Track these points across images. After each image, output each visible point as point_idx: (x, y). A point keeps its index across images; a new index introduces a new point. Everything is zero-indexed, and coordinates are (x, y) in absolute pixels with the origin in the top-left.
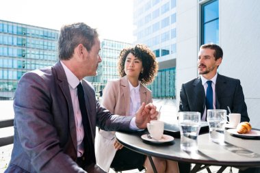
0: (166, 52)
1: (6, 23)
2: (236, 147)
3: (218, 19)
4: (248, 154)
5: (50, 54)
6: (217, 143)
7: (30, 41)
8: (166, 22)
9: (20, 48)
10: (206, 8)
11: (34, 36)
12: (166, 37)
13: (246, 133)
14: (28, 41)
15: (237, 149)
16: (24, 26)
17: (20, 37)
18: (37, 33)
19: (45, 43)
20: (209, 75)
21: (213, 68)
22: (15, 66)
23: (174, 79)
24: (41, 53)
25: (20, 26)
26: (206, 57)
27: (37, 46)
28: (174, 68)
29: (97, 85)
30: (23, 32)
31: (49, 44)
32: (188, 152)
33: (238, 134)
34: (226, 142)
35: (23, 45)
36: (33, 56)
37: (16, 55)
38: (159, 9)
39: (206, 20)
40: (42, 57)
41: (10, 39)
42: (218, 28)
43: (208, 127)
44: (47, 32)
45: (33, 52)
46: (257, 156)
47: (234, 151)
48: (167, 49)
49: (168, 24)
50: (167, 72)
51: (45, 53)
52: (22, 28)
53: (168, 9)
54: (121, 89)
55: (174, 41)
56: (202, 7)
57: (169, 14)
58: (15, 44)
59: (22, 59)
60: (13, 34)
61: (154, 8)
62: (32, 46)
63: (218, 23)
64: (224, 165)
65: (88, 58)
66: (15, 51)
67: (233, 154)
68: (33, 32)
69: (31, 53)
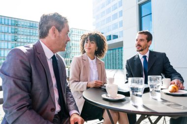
0: (116, 37)
1: (4, 18)
2: (169, 102)
3: (151, 14)
4: (179, 107)
5: (34, 38)
6: (156, 100)
7: (20, 30)
8: (115, 17)
9: (13, 35)
10: (143, 7)
11: (23, 26)
12: (115, 27)
13: (175, 92)
14: (19, 30)
15: (170, 103)
16: (16, 20)
17: (13, 27)
18: (26, 24)
19: (31, 31)
20: (143, 51)
21: (146, 47)
22: (10, 47)
23: (122, 55)
24: (28, 38)
25: (13, 19)
26: (141, 40)
27: (25, 34)
28: (122, 48)
29: (68, 60)
30: (15, 24)
31: (34, 32)
32: (136, 106)
33: (169, 93)
34: (162, 99)
35: (15, 33)
36: (22, 40)
37: (10, 40)
38: (110, 8)
39: (143, 15)
40: (28, 40)
41: (6, 28)
42: (151, 20)
43: (149, 88)
44: (33, 24)
45: (22, 37)
46: (185, 108)
47: (169, 105)
48: (116, 35)
49: (117, 18)
50: (117, 50)
51: (31, 38)
52: (15, 21)
53: (116, 8)
54: (83, 62)
55: (121, 29)
56: (140, 6)
57: (117, 11)
58: (10, 32)
59: (15, 42)
60: (8, 25)
61: (107, 7)
62: (22, 33)
63: (151, 17)
64: (160, 115)
65: (59, 37)
66: (10, 37)
67: (168, 107)
68: (23, 23)
69: (21, 38)
